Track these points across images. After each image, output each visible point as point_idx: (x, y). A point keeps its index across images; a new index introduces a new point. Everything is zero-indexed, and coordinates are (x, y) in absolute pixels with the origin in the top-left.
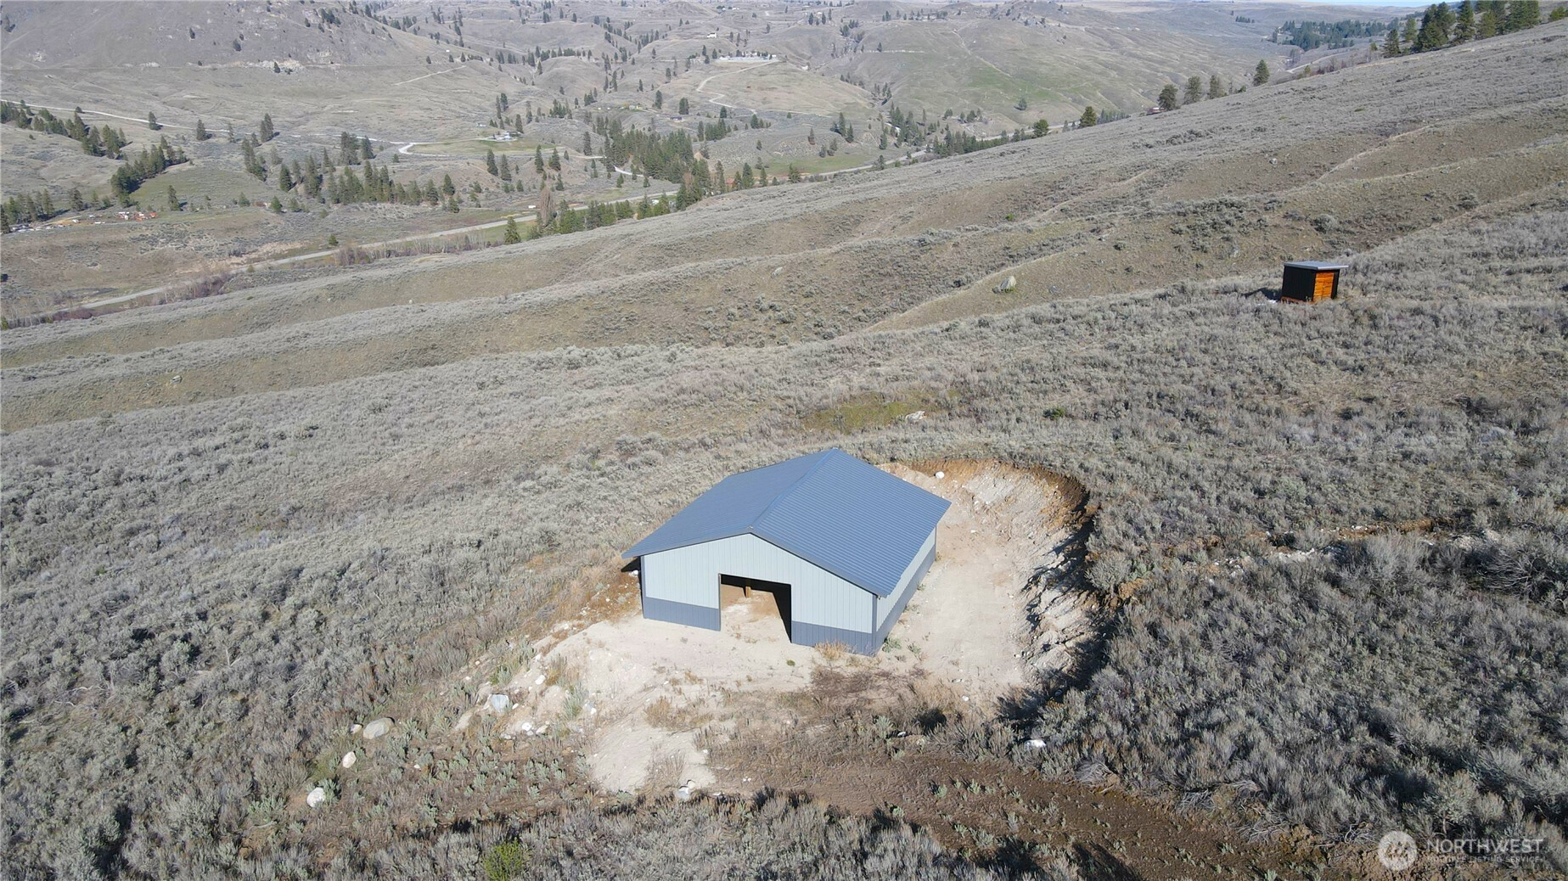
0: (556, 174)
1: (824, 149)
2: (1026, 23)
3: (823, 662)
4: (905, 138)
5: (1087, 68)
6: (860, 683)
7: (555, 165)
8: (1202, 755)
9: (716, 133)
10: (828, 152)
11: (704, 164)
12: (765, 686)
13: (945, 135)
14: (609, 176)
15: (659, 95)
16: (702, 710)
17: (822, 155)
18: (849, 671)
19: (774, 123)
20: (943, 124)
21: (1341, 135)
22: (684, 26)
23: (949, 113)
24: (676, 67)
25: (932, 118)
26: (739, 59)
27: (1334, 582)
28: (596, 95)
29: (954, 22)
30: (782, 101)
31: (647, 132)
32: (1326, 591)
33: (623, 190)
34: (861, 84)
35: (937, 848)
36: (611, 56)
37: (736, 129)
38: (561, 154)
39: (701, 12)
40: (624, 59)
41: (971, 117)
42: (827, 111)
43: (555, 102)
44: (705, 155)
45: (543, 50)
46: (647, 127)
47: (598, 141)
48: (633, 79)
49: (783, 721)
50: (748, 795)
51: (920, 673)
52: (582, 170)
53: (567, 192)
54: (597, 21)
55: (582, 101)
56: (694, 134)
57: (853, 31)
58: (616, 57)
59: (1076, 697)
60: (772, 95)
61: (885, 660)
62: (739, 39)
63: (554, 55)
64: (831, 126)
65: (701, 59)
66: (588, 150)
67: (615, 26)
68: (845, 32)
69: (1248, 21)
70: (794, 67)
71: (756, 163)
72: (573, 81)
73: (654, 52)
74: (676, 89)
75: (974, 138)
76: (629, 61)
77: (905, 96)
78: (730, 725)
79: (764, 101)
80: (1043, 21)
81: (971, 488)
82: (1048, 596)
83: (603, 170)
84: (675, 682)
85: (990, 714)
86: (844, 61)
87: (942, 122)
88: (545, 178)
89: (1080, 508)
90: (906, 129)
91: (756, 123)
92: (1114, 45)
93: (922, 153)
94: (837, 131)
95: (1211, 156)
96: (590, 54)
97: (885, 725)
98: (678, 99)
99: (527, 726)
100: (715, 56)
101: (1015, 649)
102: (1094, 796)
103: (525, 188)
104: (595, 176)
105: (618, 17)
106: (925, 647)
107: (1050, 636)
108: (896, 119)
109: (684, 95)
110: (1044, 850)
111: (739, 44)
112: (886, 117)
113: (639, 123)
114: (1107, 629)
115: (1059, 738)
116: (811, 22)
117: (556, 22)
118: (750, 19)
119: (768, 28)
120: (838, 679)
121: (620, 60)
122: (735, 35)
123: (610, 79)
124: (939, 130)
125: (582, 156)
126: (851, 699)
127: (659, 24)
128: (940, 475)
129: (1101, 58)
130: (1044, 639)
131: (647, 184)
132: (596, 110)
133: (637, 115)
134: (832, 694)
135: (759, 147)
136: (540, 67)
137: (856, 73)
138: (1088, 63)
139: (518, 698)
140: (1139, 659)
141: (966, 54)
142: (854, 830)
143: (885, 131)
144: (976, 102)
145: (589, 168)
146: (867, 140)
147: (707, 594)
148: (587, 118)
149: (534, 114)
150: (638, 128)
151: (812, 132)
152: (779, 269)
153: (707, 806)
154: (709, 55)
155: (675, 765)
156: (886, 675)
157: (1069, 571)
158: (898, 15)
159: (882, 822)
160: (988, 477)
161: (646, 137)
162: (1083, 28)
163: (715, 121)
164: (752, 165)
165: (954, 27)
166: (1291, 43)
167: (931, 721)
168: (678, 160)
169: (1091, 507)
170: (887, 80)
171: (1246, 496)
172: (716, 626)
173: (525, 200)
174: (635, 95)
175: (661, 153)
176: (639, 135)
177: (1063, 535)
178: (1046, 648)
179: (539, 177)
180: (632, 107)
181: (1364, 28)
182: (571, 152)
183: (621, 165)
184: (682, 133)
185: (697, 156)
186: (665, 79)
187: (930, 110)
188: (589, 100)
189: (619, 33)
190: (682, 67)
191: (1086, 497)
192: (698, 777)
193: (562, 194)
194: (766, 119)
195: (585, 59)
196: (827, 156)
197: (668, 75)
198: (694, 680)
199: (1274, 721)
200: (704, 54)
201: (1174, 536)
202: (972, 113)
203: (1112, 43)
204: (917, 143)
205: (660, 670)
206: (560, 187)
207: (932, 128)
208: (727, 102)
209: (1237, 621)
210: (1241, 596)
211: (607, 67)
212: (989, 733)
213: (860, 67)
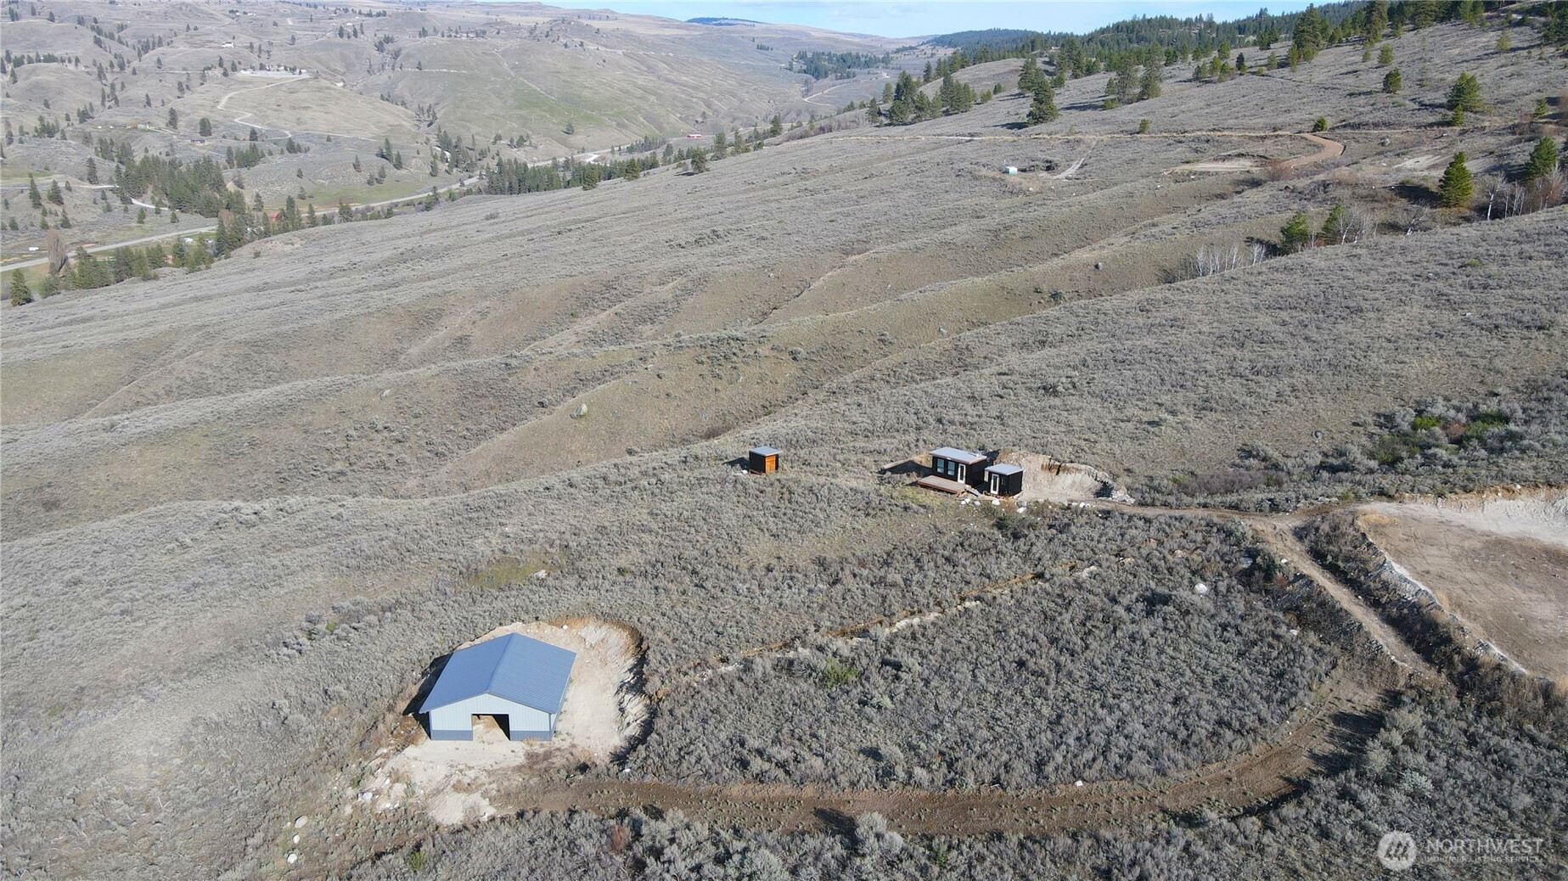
0: (59, 209)
1: (371, 176)
2: (566, 46)
3: (528, 748)
4: (456, 163)
5: (627, 92)
6: (547, 755)
7: (56, 197)
8: (685, 765)
9: (248, 159)
10: (376, 180)
11: (239, 195)
12: (504, 765)
13: (496, 161)
14: (126, 210)
15: (173, 113)
16: (479, 782)
17: (370, 183)
18: (541, 751)
19: (314, 147)
20: (494, 149)
21: (816, 253)
22: (192, 32)
23: (498, 138)
24: (188, 79)
25: (482, 143)
26: (263, 74)
27: (741, 679)
28: (92, 109)
29: (494, 41)
30: (319, 121)
31: (163, 157)
32: (738, 685)
33: (147, 226)
34: (403, 104)
35: (595, 816)
36: (105, 65)
37: (271, 154)
38: (62, 185)
39: (211, 16)
40: (122, 67)
41: (521, 142)
42: (370, 133)
43: (41, 119)
44: (240, 185)
45: (15, 54)
46: (164, 150)
47: (107, 168)
48: (137, 92)
49: (517, 780)
50: (513, 813)
51: (574, 746)
52: (90, 203)
53: (75, 230)
54: (81, 21)
55: (74, 117)
56: (223, 160)
57: (389, 47)
58: (112, 65)
59: (641, 748)
60: (306, 115)
61: (557, 742)
62: (260, 50)
63: (30, 61)
64: (376, 151)
65: (218, 72)
66: (92, 178)
67: (106, 28)
68: (380, 47)
69: (767, 49)
70: (328, 84)
71: (298, 192)
72: (60, 93)
73: (159, 61)
74: (195, 105)
75: (525, 165)
76: (128, 70)
77: (451, 118)
78: (494, 786)
79: (299, 121)
80: (582, 44)
81: (583, 634)
82: (628, 697)
83: (116, 203)
84: (461, 771)
85: (607, 760)
86: (382, 78)
87: (491, 147)
88: (45, 213)
89: (639, 646)
90: (457, 155)
91: (292, 148)
92: (651, 70)
93: (475, 180)
94: (383, 156)
95: (727, 269)
96: (77, 60)
97: (563, 773)
98: (197, 118)
99: (388, 805)
100: (234, 69)
101: (615, 727)
102: (649, 787)
103: (21, 226)
104: (109, 209)
105: (109, 18)
106: (574, 732)
107: (630, 718)
108: (445, 143)
109: (203, 113)
110: (632, 809)
111: (261, 56)
112: (433, 141)
113: (150, 146)
114: (653, 713)
115: (635, 767)
116: (341, 35)
117: (26, 21)
118: (271, 28)
119: (293, 39)
120: (537, 755)
121: (117, 69)
122: (256, 46)
123: (108, 90)
124: (490, 155)
125: (87, 186)
126: (545, 764)
127: (161, 28)
128: (565, 627)
129: (640, 82)
130: (627, 720)
131: (174, 219)
132: (95, 129)
133: (148, 136)
134: (537, 763)
135: (300, 175)
136: (13, 74)
137: (397, 92)
138: (629, 87)
139: (377, 792)
140: (665, 728)
141: (509, 75)
142: (563, 816)
143: (435, 157)
144: (524, 125)
145: (99, 200)
146: (417, 166)
147: (465, 724)
148: (87, 139)
149: (16, 132)
150: (153, 153)
151: (357, 159)
152: (387, 392)
153: (498, 822)
154: (229, 68)
155: (474, 809)
156: (558, 749)
157: (636, 683)
158: (435, 30)
159: (572, 812)
160: (592, 627)
161: (164, 163)
162: (620, 52)
163: (245, 145)
164: (294, 196)
165: (495, 46)
166: (805, 72)
167: (583, 768)
168: (207, 191)
169: (644, 646)
170: (430, 101)
171: (711, 636)
172: (471, 739)
173: (22, 240)
174: (142, 111)
175: (187, 186)
176: (156, 161)
177: (632, 662)
178: (628, 724)
179: (38, 213)
180: (141, 126)
181: (863, 59)
182: (74, 181)
183: (138, 196)
184: (208, 161)
185: (231, 187)
186: (178, 94)
187: (478, 134)
188: (84, 116)
189: (111, 37)
190: (195, 81)
191: (642, 640)
192: (488, 811)
193: (69, 232)
194: (303, 143)
195: (71, 67)
196: (376, 185)
197: (180, 86)
198: (470, 768)
199: (711, 747)
200: (221, 65)
201: (680, 661)
202: (521, 138)
203: (649, 67)
204: (469, 169)
205: (452, 766)
206: (66, 224)
207: (483, 154)
208: (255, 122)
209: (703, 704)
210: (706, 692)
211: (101, 75)
212: (608, 770)
213: (400, 85)
